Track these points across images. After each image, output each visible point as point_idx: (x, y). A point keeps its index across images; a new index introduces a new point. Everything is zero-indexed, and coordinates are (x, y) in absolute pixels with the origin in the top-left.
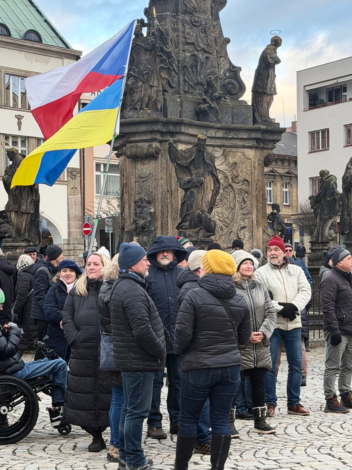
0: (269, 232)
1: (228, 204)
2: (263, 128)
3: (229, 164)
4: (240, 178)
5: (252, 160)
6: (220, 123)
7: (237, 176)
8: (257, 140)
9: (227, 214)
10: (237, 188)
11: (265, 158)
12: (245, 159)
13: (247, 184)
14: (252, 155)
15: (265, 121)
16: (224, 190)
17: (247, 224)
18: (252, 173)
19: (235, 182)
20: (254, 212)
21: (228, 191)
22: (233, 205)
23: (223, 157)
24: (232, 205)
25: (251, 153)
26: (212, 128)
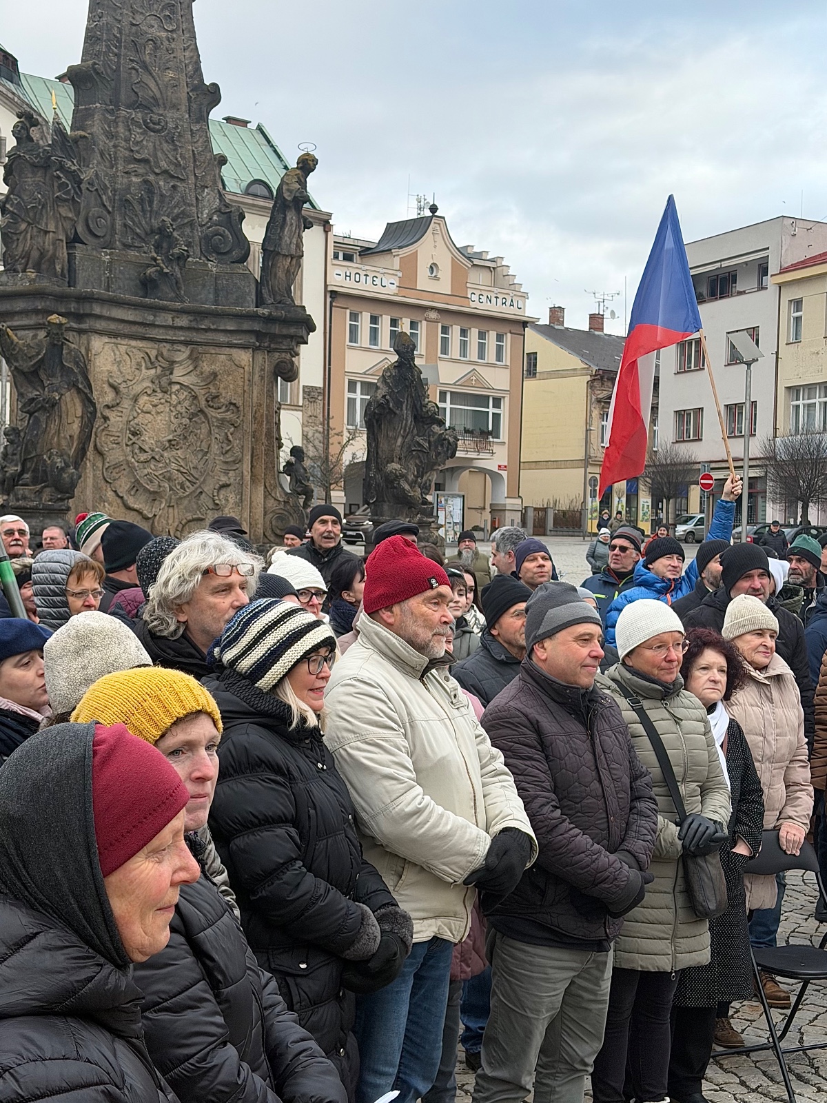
0: (278, 495)
1: (199, 444)
2: (263, 314)
3: (202, 373)
4: (222, 400)
5: (246, 368)
6: (182, 302)
7: (218, 396)
8: (258, 335)
9: (194, 461)
10: (215, 417)
11: (275, 367)
12: (234, 367)
13: (235, 410)
14: (246, 359)
15: (279, 303)
16: (190, 419)
17: (232, 480)
18: (244, 391)
19: (212, 407)
20: (245, 460)
21: (199, 421)
22: (207, 447)
23: (190, 362)
24: (204, 446)
25: (244, 357)
26: (165, 309)
